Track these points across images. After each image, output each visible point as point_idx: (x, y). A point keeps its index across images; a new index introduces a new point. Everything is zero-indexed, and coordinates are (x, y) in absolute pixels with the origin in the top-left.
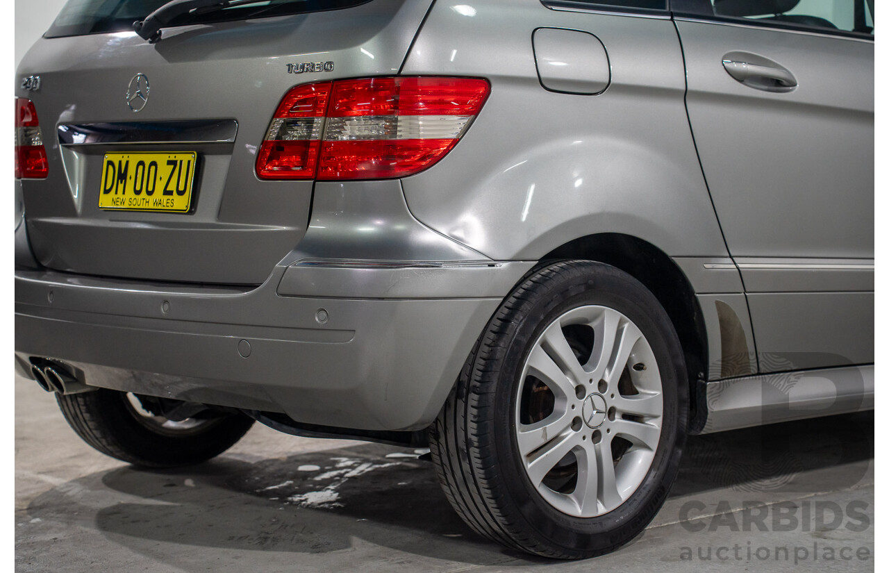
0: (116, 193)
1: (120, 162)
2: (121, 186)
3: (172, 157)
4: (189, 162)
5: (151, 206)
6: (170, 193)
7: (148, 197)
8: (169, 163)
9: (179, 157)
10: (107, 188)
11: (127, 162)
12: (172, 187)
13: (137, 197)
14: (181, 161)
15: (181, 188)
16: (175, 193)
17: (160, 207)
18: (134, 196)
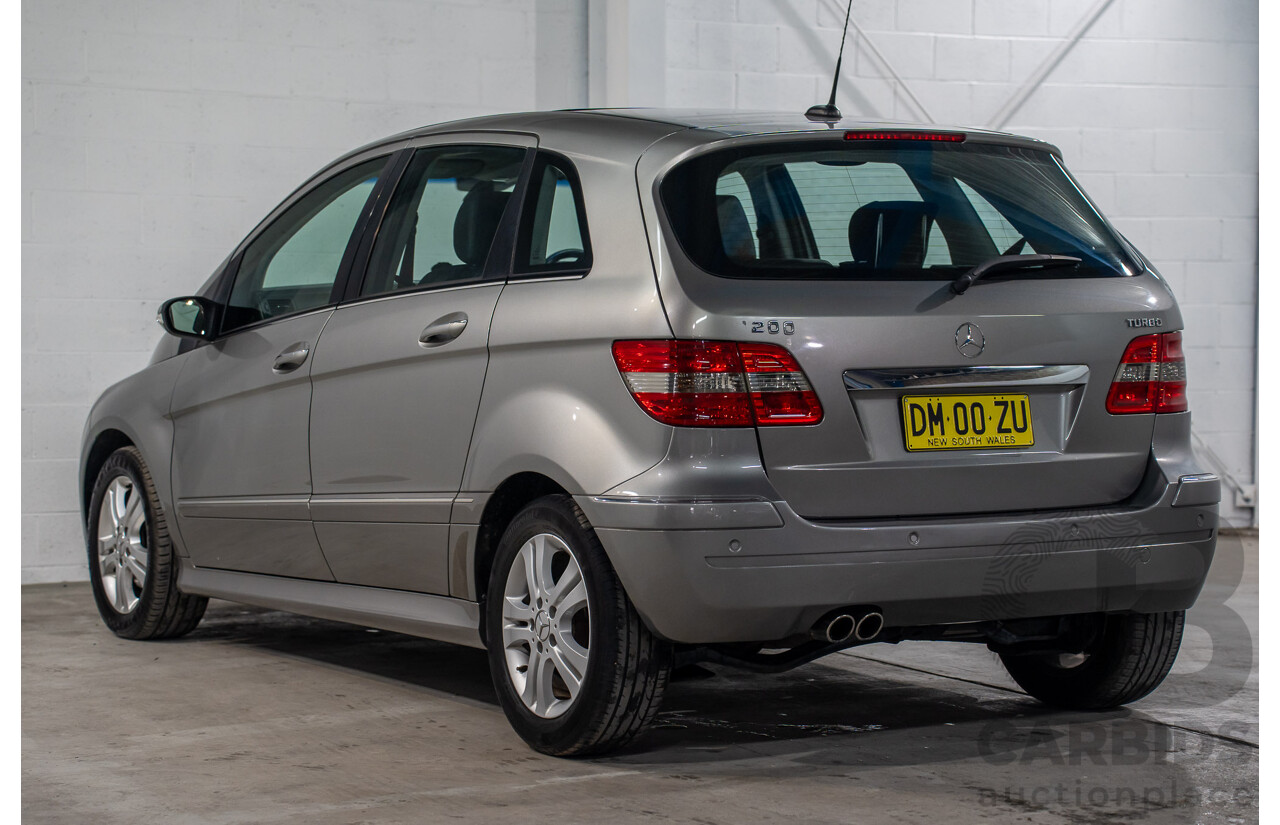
0: (932, 434)
1: (929, 406)
2: (937, 428)
3: (999, 398)
4: (1023, 403)
5: (984, 443)
6: (1009, 431)
7: (978, 437)
8: (997, 403)
9: (1008, 398)
10: (918, 428)
11: (940, 405)
12: (1008, 423)
13: (962, 437)
14: (1013, 403)
15: (1020, 425)
16: (1013, 430)
17: (997, 444)
18: (957, 436)
